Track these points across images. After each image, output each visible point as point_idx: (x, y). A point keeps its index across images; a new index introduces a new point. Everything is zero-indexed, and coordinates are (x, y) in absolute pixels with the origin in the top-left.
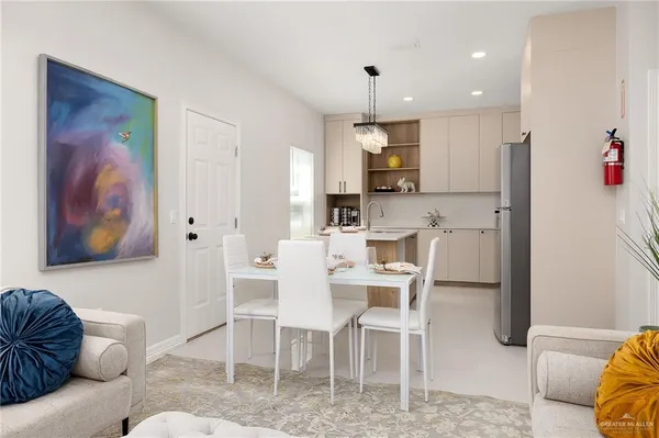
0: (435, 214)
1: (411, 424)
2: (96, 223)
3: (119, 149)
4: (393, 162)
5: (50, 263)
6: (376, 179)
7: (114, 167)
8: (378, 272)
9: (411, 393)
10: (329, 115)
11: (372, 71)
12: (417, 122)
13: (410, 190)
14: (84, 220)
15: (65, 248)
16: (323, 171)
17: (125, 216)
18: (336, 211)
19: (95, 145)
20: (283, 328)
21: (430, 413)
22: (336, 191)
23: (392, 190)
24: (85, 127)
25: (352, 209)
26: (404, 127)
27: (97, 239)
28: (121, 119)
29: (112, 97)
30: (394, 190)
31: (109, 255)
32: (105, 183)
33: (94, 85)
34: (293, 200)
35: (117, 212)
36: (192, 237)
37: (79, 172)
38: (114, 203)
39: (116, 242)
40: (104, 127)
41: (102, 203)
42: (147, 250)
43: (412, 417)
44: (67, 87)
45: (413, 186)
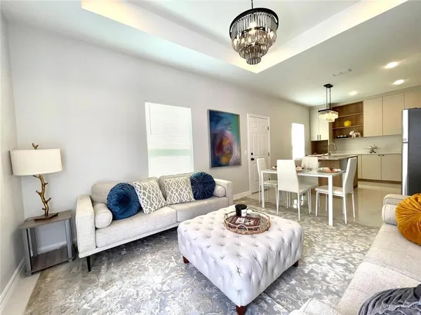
0: (374, 147)
1: (331, 229)
2: (223, 155)
3: (228, 133)
4: (347, 124)
5: (212, 167)
6: (338, 133)
7: (227, 139)
11: (329, 86)
12: (362, 103)
13: (357, 136)
14: (220, 154)
15: (216, 163)
17: (231, 153)
19: (222, 133)
20: (280, 191)
21: (343, 228)
22: (316, 140)
23: (347, 137)
24: (219, 127)
26: (353, 106)
27: (224, 160)
28: (229, 123)
29: (226, 117)
31: (227, 165)
32: (225, 143)
33: (222, 115)
35: (229, 152)
36: (253, 159)
37: (218, 142)
38: (228, 149)
39: (229, 160)
40: (223, 127)
41: (225, 149)
42: (238, 163)
44: (214, 117)
45: (359, 134)
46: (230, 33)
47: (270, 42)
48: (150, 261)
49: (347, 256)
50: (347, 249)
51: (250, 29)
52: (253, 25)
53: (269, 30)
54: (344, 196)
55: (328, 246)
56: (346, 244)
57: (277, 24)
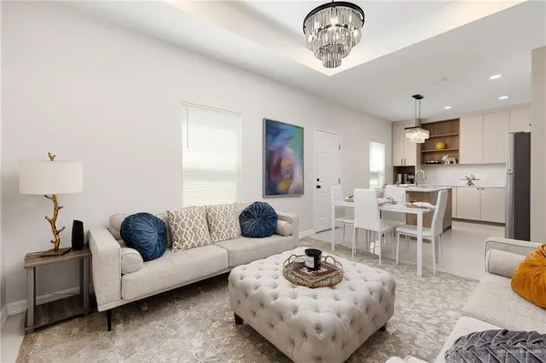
0: (471, 178)
1: (420, 281)
2: (281, 180)
3: (289, 151)
4: (439, 146)
5: (266, 195)
6: (427, 157)
7: (288, 158)
8: (408, 206)
9: (423, 268)
10: (396, 122)
11: (418, 97)
12: (458, 120)
13: (452, 162)
14: (277, 179)
15: (271, 189)
16: (391, 153)
17: (291, 178)
18: (400, 175)
19: (281, 149)
20: (357, 229)
21: (434, 280)
22: (399, 164)
23: (439, 163)
24: (278, 142)
25: (410, 174)
27: (281, 186)
28: (290, 138)
29: (287, 130)
30: (440, 163)
31: (285, 193)
32: (284, 164)
33: (281, 127)
34: (372, 169)
35: (288, 176)
36: (319, 187)
37: (275, 161)
38: (288, 172)
39: (288, 188)
40: (284, 142)
41: (283, 172)
42: (299, 192)
43: (423, 279)
44: (272, 129)
45: (454, 160)
46: (304, 27)
47: (352, 42)
48: (183, 319)
49: (440, 314)
50: (440, 306)
51: (330, 26)
52: (334, 21)
53: (353, 28)
54: (432, 239)
55: (417, 302)
56: (439, 299)
57: (363, 21)
